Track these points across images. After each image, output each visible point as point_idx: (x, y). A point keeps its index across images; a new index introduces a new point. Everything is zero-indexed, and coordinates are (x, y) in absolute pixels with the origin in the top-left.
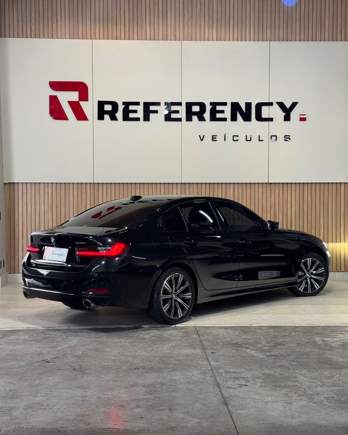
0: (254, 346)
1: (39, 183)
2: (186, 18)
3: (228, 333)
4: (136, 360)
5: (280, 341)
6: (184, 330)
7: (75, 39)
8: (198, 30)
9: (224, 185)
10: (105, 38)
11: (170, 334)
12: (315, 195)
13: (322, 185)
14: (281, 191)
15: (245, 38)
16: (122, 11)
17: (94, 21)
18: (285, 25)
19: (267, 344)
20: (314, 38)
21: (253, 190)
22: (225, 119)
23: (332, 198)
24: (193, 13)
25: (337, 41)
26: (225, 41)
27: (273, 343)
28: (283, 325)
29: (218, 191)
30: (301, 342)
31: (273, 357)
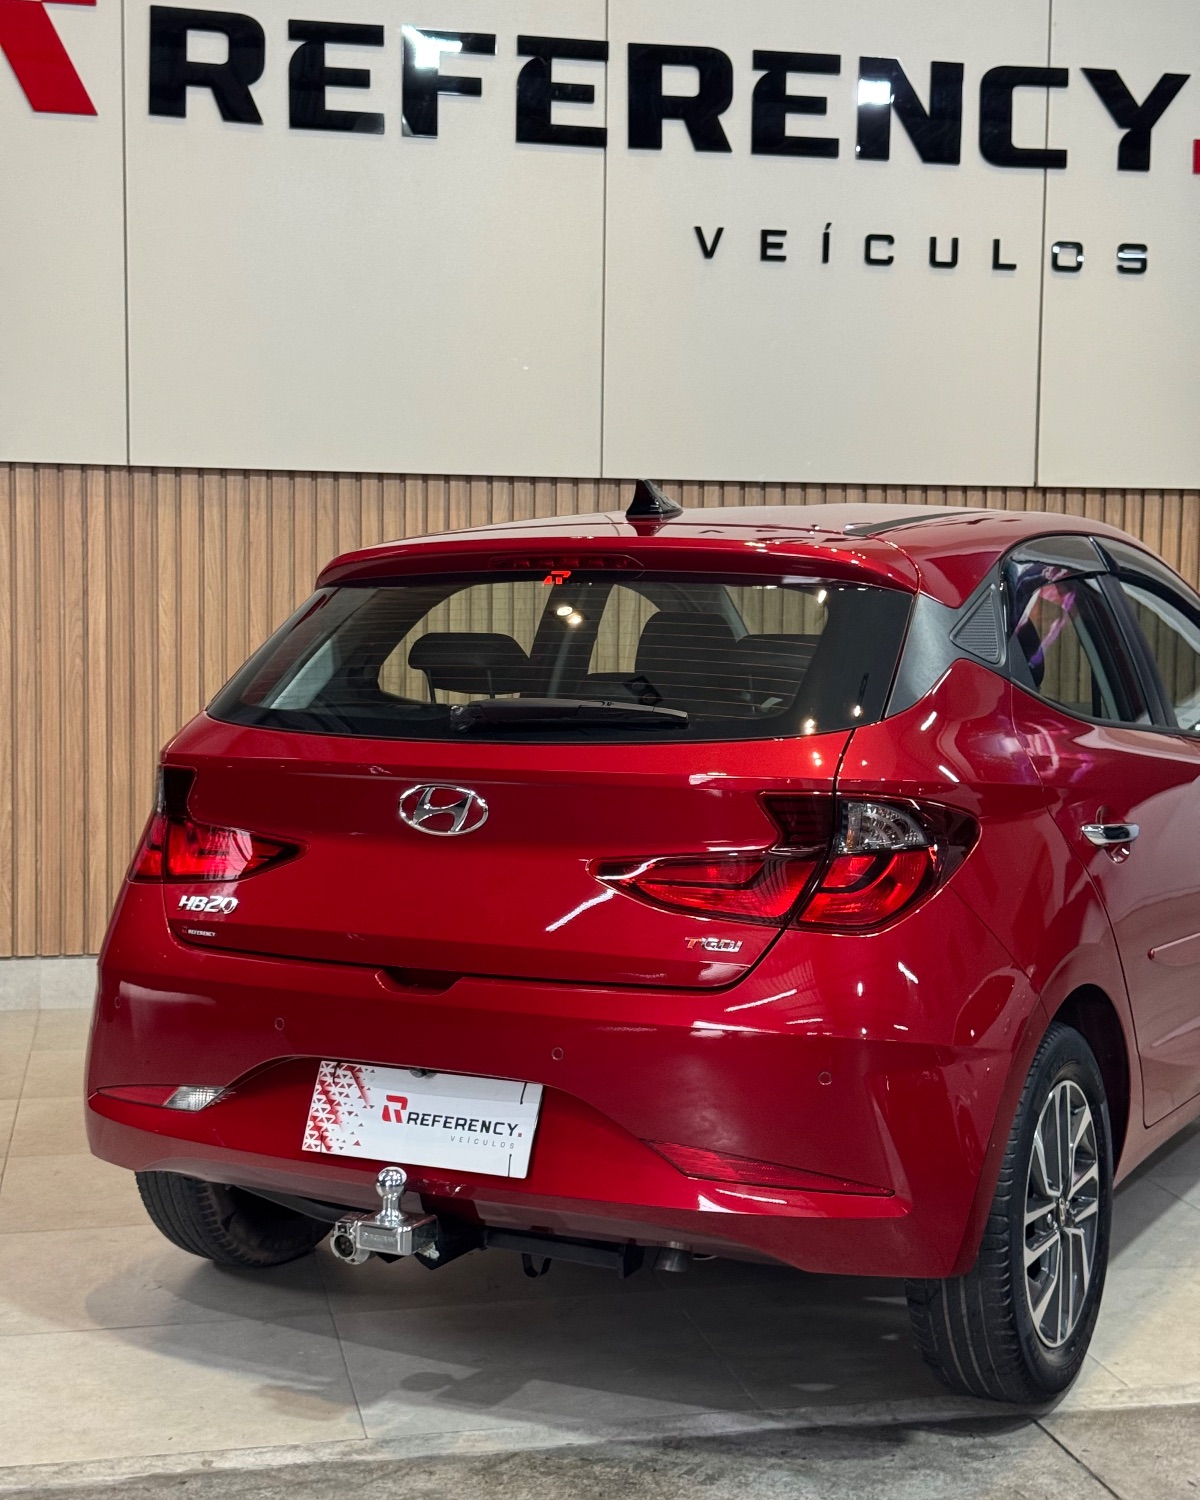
22: (826, 148)
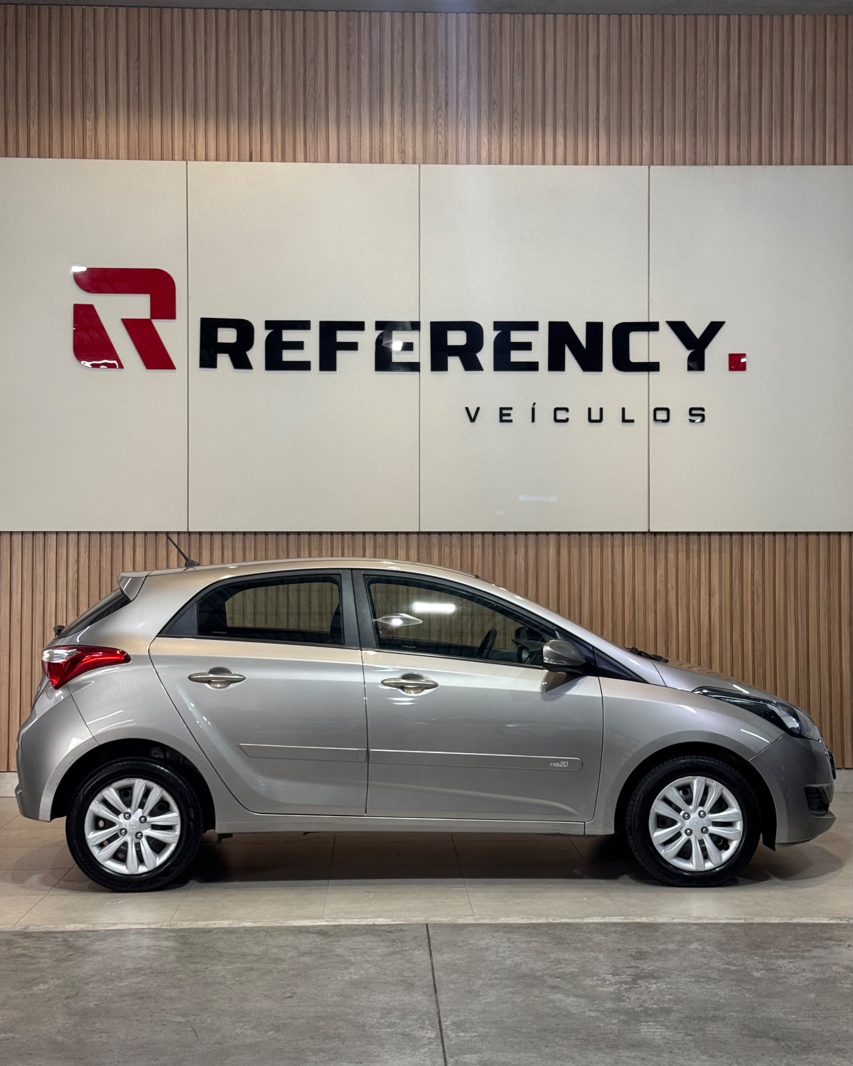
0: (575, 982)
1: (45, 533)
2: (431, 108)
3: (512, 943)
4: (241, 1024)
5: (650, 968)
6: (392, 936)
7: (144, 159)
8: (463, 136)
9: (531, 538)
10: (221, 157)
11: (354, 947)
12: (772, 562)
13: (791, 538)
14: (682, 556)
15: (584, 158)
16: (266, 89)
17: (193, 114)
18: (688, 124)
19: (614, 975)
20: (765, 157)
21: (608, 551)
23: (818, 572)
24: (449, 95)
25: (824, 163)
26: (533, 164)
27: (628, 975)
28: (668, 919)
29: (516, 553)
30: (709, 971)
31: (621, 1018)
